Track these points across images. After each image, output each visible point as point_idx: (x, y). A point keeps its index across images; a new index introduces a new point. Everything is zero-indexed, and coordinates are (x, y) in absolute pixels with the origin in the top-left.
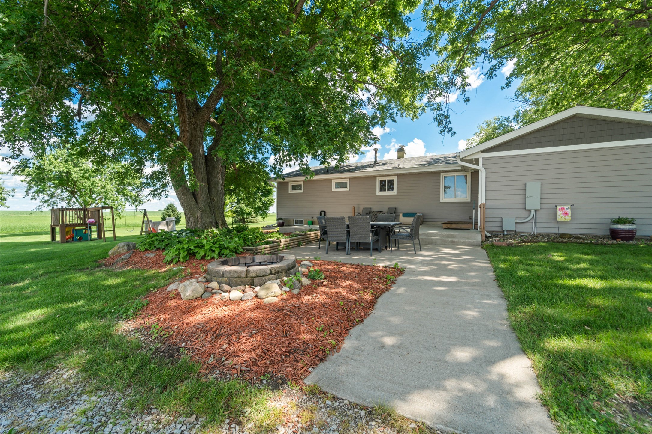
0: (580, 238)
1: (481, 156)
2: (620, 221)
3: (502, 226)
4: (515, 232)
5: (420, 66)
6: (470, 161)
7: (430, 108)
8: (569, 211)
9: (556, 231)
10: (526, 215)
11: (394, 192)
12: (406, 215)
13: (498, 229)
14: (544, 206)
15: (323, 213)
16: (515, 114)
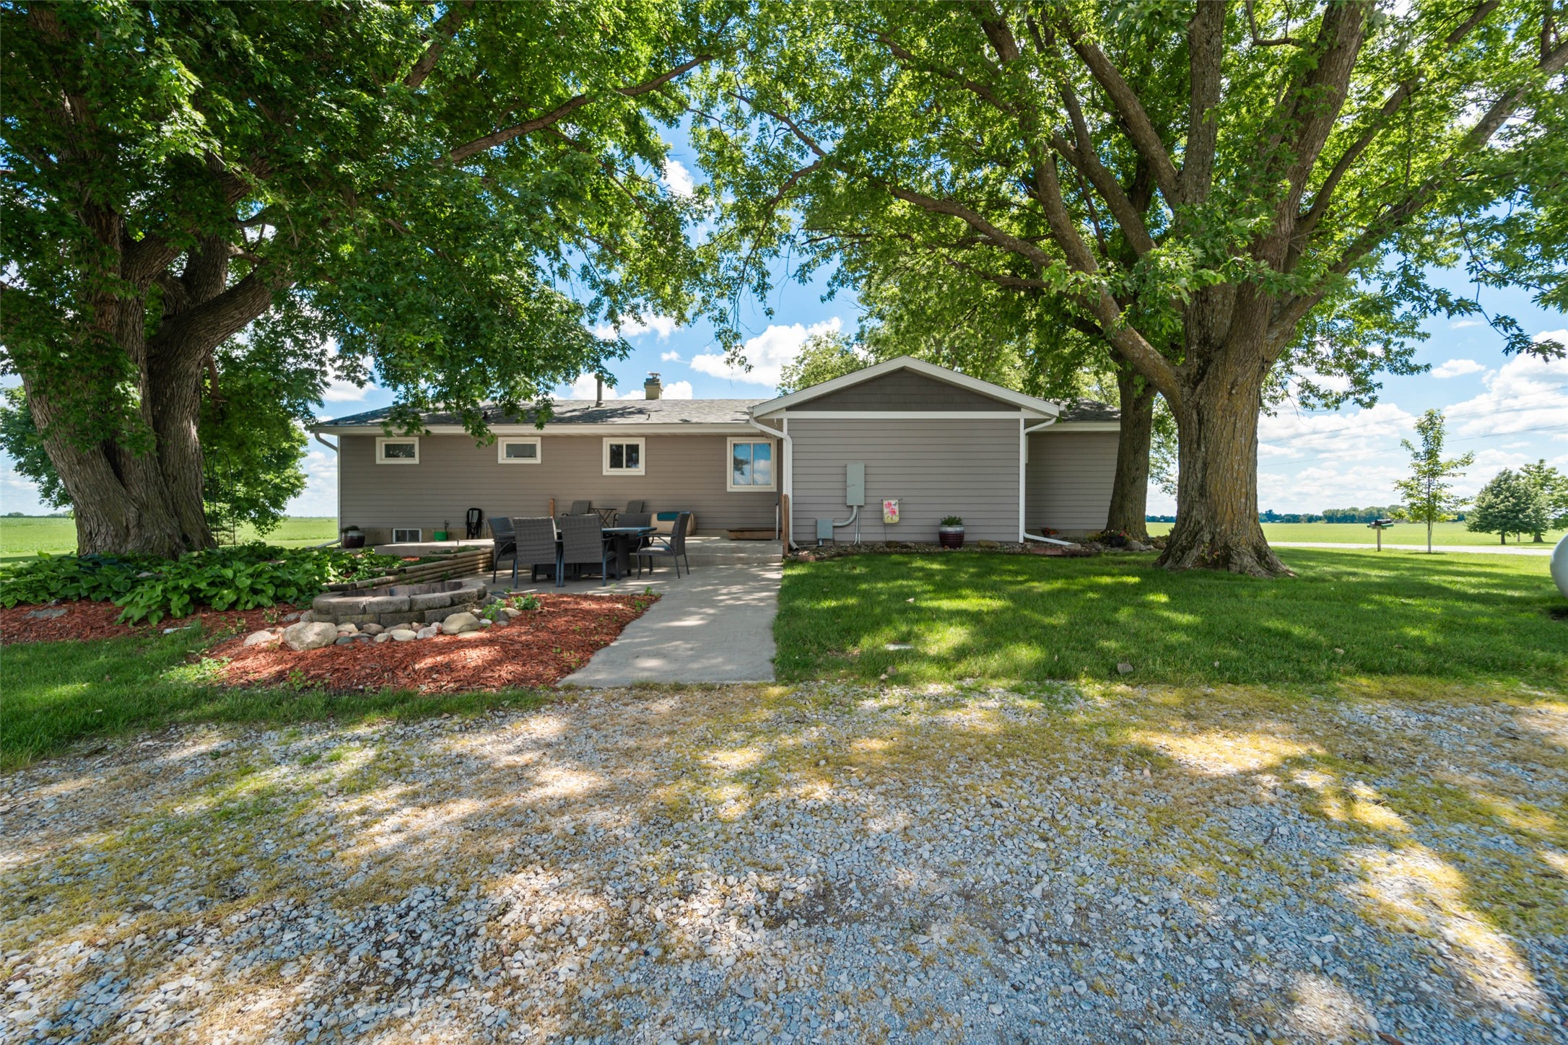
0: (907, 547)
1: (786, 416)
2: (951, 522)
3: (816, 533)
4: (834, 541)
5: (687, 238)
6: (769, 423)
7: (707, 314)
8: (896, 508)
9: (881, 538)
10: (846, 514)
11: (640, 470)
12: (662, 517)
13: (811, 538)
14: (870, 500)
15: (476, 513)
16: (858, 331)
